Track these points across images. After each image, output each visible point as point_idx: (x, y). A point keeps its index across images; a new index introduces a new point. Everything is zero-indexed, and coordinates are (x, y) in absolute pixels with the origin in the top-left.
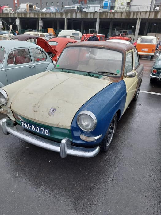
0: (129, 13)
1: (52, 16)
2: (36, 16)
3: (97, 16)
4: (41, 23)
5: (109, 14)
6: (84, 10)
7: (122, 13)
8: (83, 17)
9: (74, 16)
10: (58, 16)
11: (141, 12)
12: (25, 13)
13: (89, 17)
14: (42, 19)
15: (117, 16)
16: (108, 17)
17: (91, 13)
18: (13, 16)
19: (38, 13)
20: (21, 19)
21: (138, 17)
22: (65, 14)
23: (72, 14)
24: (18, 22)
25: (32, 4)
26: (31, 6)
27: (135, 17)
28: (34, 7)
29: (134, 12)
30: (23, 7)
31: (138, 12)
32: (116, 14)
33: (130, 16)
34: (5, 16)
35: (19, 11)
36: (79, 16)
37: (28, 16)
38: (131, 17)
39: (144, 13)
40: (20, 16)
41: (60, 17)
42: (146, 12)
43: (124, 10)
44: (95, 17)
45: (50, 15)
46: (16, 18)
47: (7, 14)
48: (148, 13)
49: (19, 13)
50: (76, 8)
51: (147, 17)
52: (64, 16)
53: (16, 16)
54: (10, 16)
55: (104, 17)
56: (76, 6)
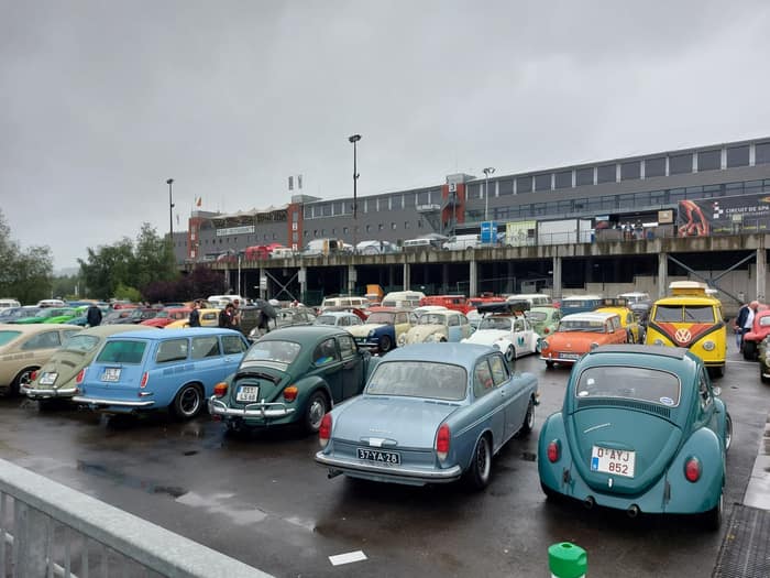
0: (534, 248)
1: (377, 261)
2: (343, 263)
3: (470, 257)
4: (352, 276)
5: (494, 251)
6: (445, 245)
7: (519, 248)
8: (442, 259)
9: (423, 259)
10: (391, 260)
11: (557, 246)
12: (320, 258)
13: (453, 259)
14: (356, 267)
15: (511, 255)
16: (494, 257)
17: (457, 252)
18: (292, 265)
19: (347, 255)
20: (311, 271)
21: (554, 255)
22: (403, 257)
23: (418, 256)
24: (302, 276)
25: (335, 239)
26: (333, 245)
27: (547, 255)
28: (339, 243)
29: (544, 247)
30: (317, 246)
31: (551, 246)
32: (509, 252)
33: (536, 253)
34: (276, 266)
35: (307, 253)
36: (433, 258)
37: (325, 263)
38: (540, 255)
39: (564, 248)
40: (309, 265)
41: (393, 261)
42: (567, 245)
43: (524, 243)
44: (467, 258)
45: (374, 260)
46: (299, 268)
47: (281, 261)
48: (572, 248)
49: (305, 259)
50: (428, 243)
51: (571, 254)
52: (402, 261)
53: (300, 264)
54: (286, 266)
55: (485, 257)
56: (427, 240)
